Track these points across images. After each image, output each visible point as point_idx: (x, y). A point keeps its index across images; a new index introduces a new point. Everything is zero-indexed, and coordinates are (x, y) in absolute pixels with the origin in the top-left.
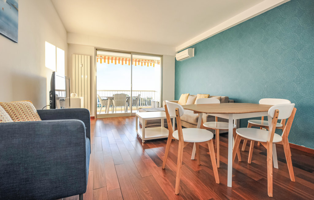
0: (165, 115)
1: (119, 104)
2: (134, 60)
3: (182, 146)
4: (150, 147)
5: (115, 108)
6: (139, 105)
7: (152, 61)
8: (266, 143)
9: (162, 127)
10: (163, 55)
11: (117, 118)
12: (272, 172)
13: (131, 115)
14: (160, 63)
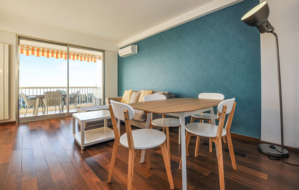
0: (108, 115)
1: (52, 103)
2: (72, 54)
3: (133, 155)
4: (90, 154)
5: (46, 108)
6: (79, 103)
7: (92, 56)
8: (215, 138)
9: (105, 128)
10: (105, 51)
11: (48, 120)
12: (223, 168)
13: (67, 115)
14: (102, 59)
